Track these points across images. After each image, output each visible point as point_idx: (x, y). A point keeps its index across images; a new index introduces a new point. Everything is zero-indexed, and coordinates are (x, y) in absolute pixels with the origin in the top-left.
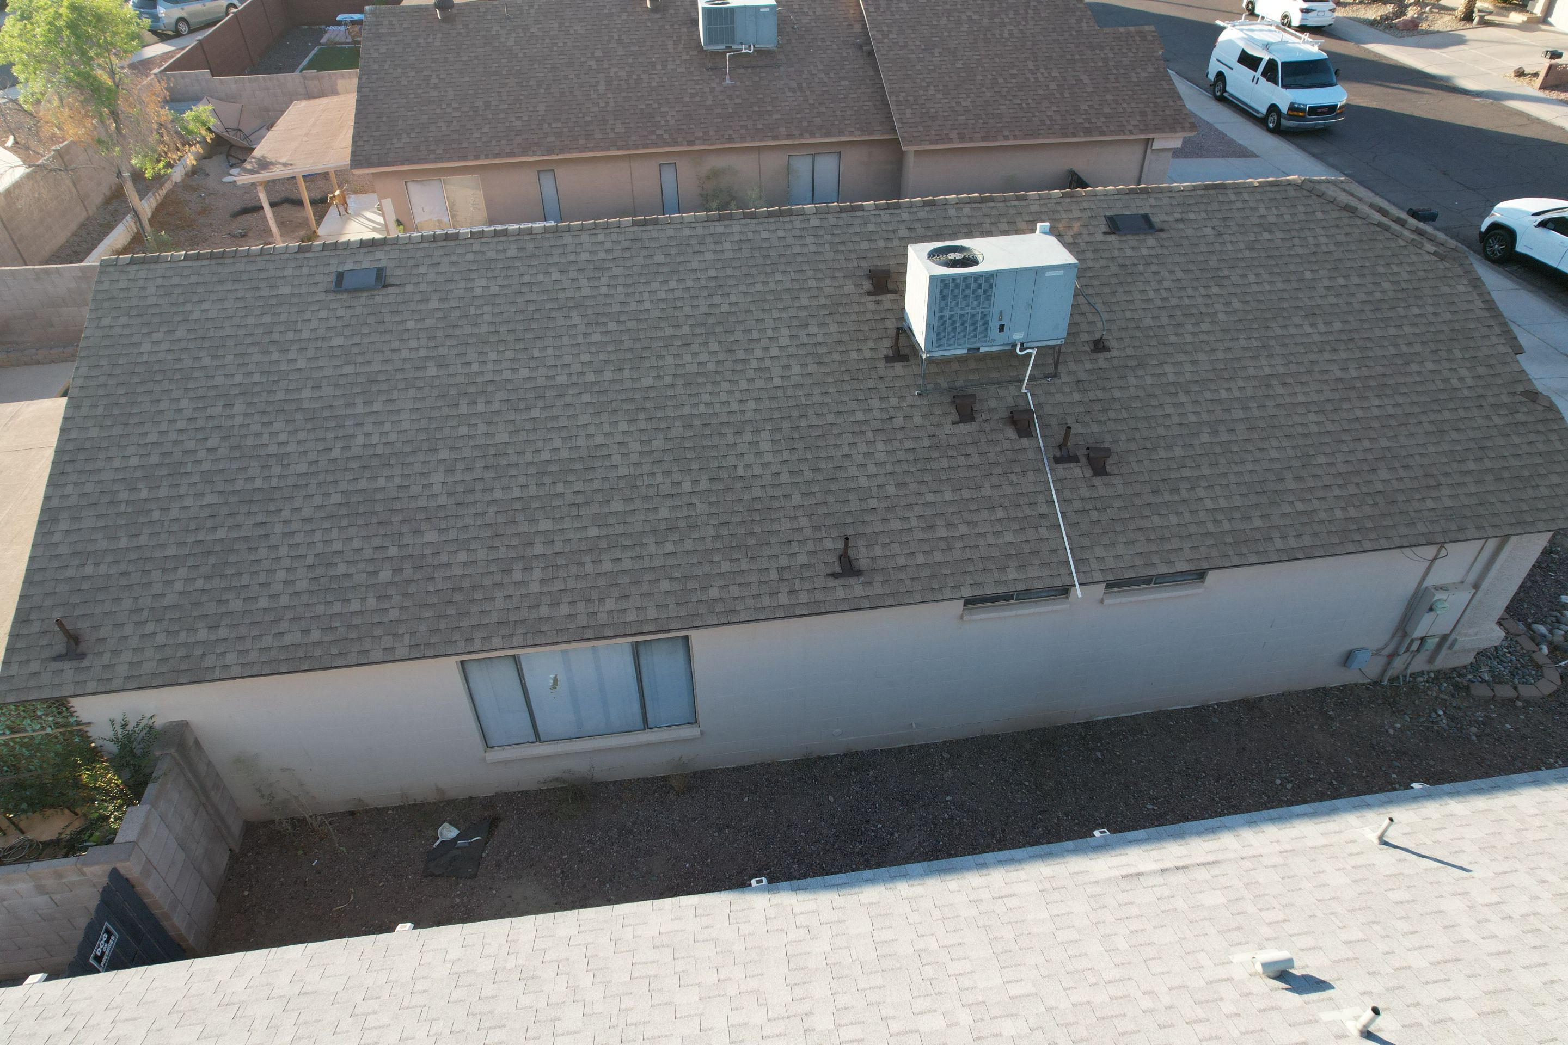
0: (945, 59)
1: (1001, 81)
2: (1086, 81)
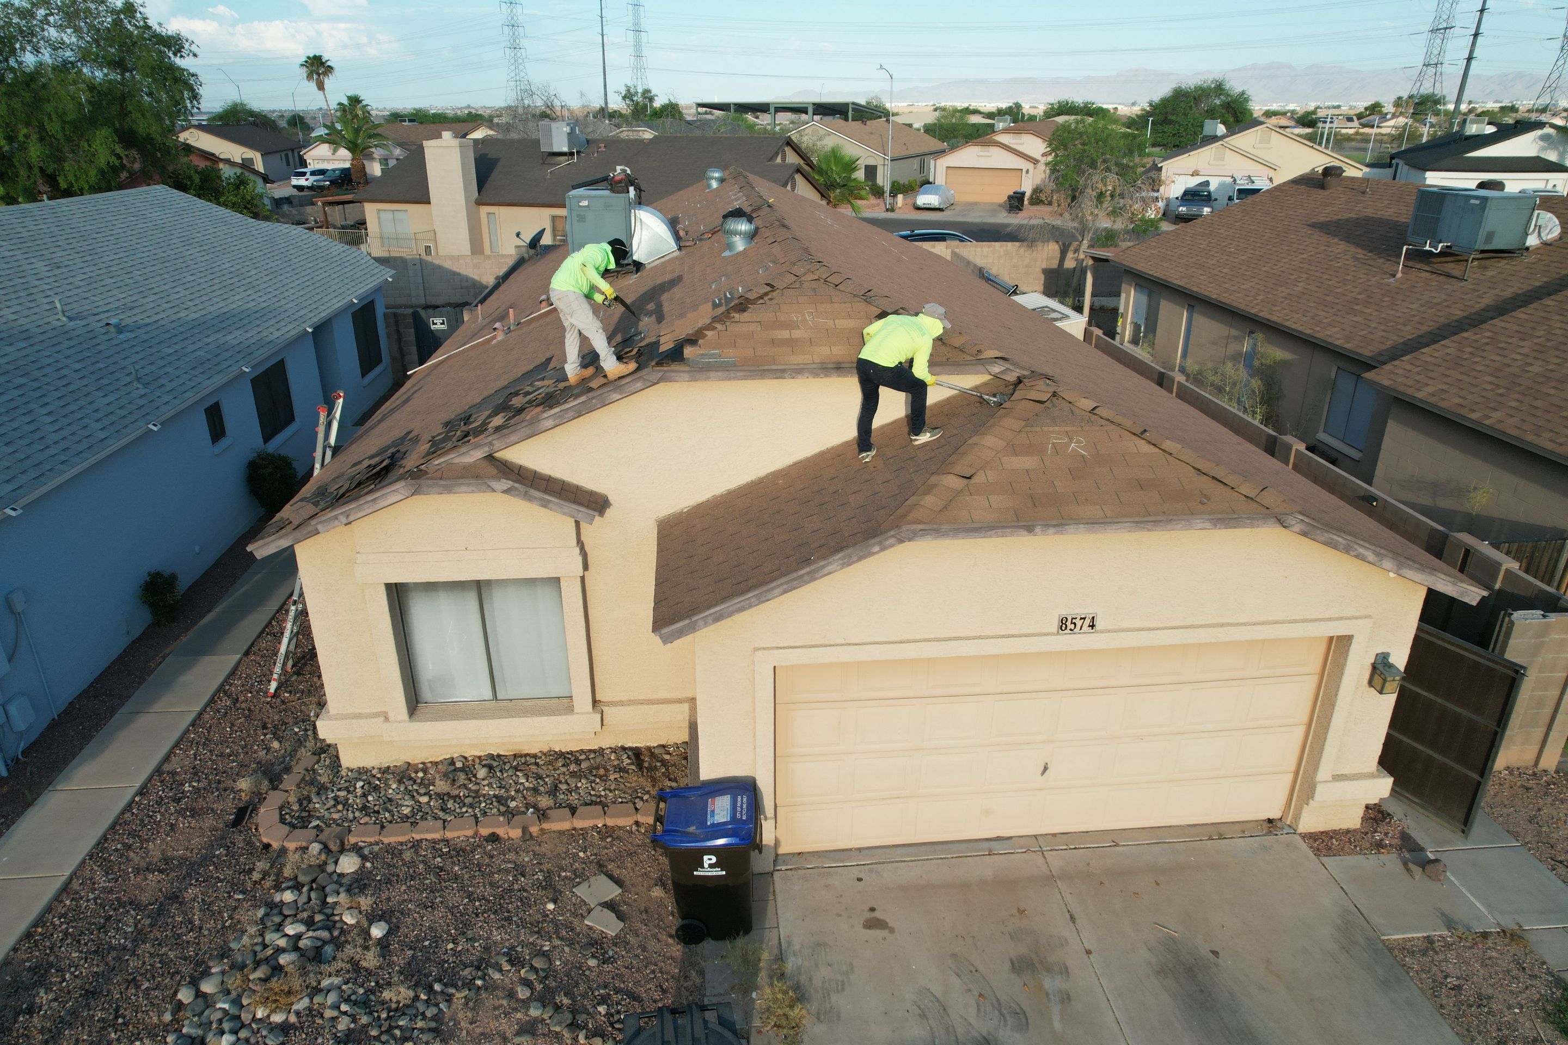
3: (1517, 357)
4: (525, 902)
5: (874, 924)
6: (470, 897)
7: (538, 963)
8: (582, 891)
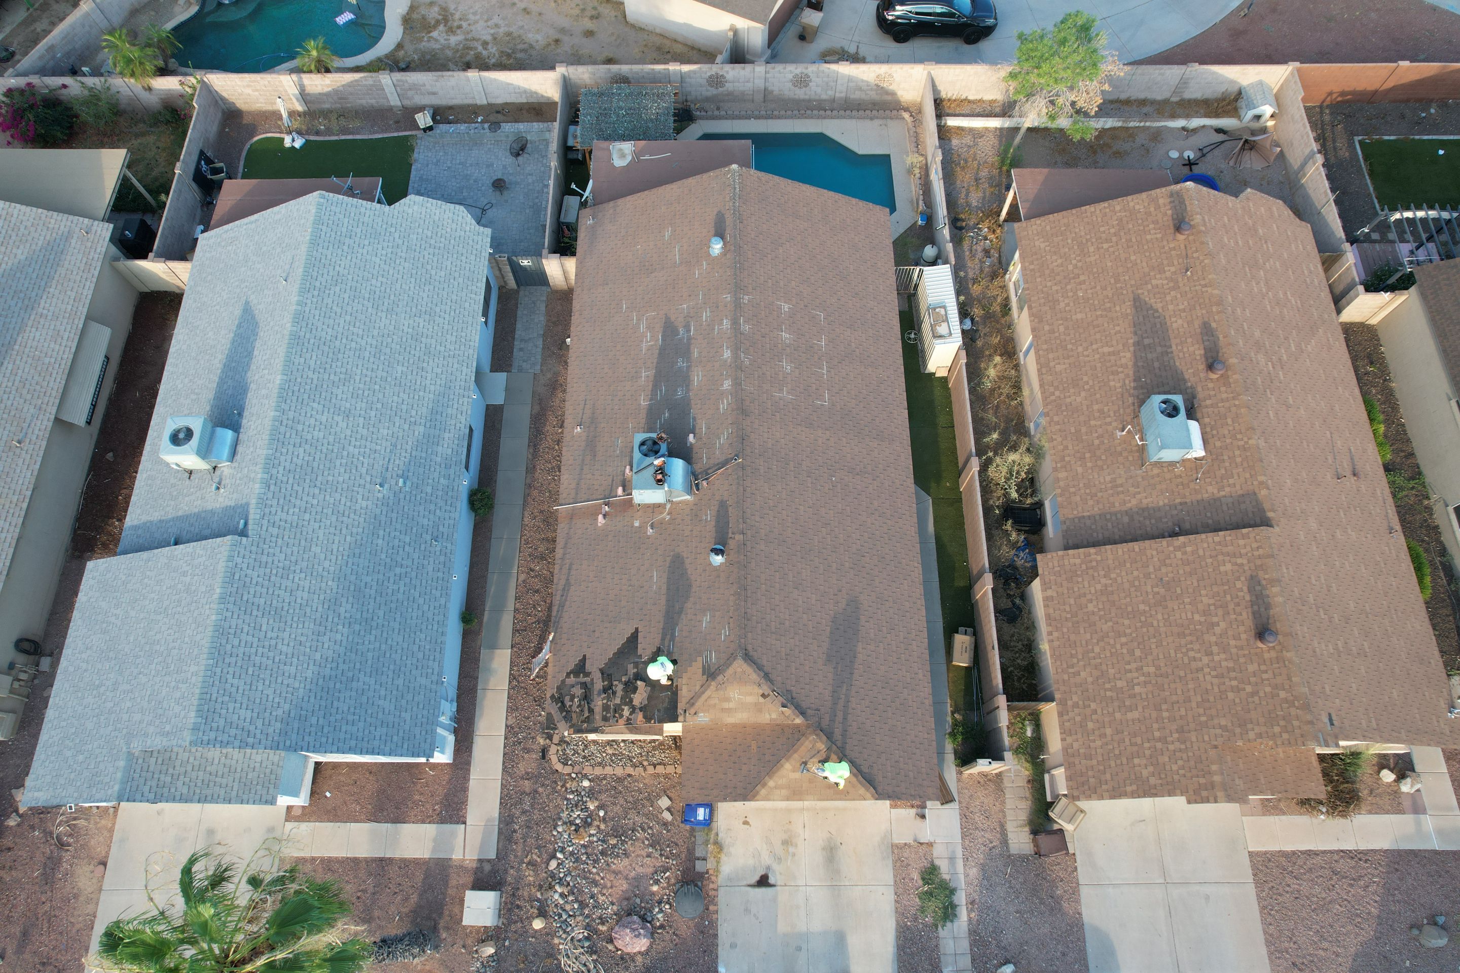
0: (1150, 596)
1: (1124, 640)
2: (1130, 715)
3: (1093, 591)
4: (643, 806)
5: (746, 823)
6: (626, 800)
7: (650, 831)
8: (659, 802)
